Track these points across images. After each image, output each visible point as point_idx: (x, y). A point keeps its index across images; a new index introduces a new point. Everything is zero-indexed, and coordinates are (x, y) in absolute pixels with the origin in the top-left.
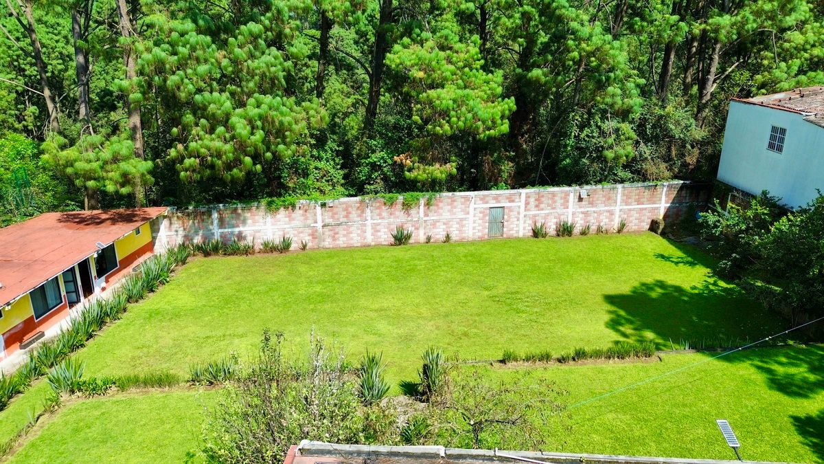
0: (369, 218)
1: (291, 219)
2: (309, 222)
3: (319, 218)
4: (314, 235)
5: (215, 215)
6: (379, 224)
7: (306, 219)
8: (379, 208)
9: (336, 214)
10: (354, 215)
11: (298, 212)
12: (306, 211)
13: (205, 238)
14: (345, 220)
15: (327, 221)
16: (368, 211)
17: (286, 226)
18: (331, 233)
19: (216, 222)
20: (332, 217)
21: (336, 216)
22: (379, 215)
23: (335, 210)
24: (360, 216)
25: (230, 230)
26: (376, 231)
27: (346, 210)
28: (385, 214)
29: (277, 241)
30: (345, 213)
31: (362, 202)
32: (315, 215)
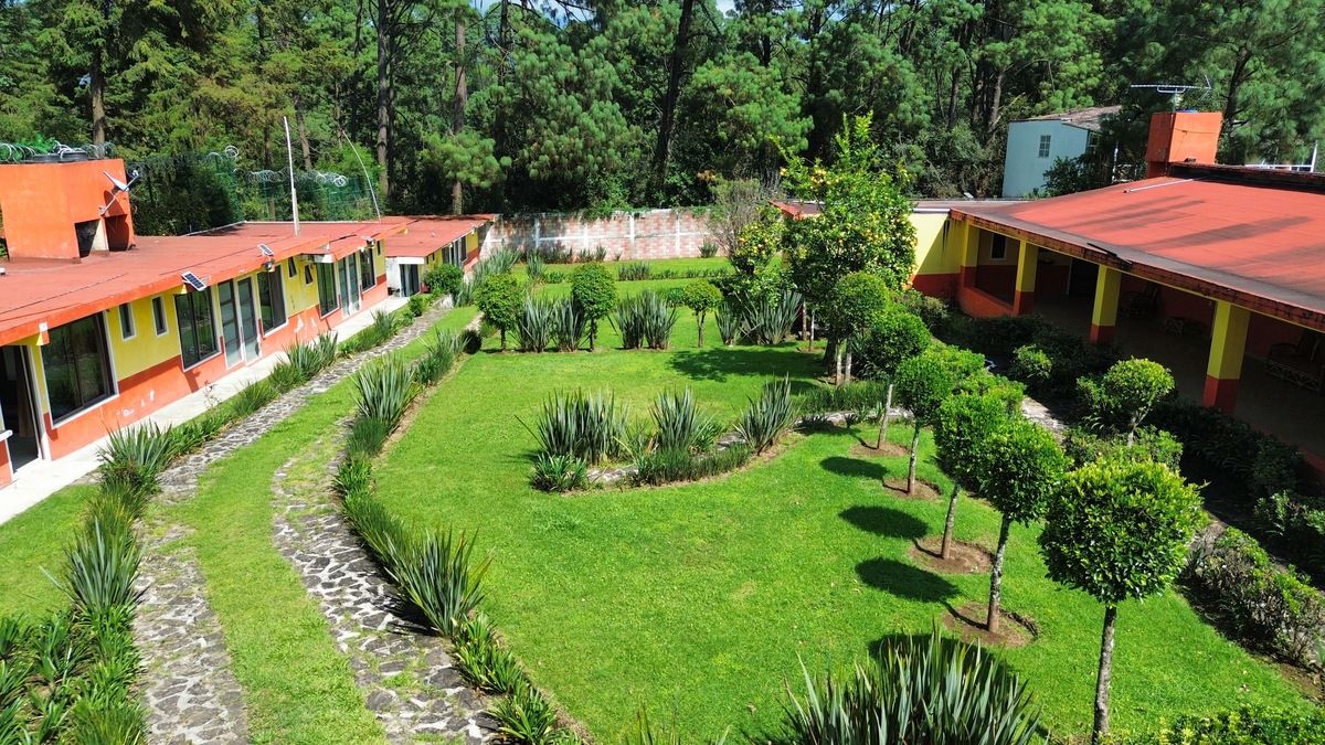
0: (678, 230)
1: (606, 230)
2: (623, 232)
3: (632, 229)
4: (626, 246)
5: (538, 224)
6: (687, 237)
7: (620, 230)
8: (687, 220)
9: (648, 225)
10: (664, 228)
11: (613, 223)
12: (620, 221)
13: (526, 246)
14: (655, 231)
15: (640, 232)
16: (678, 223)
17: (602, 237)
18: (643, 245)
19: (538, 231)
20: (644, 229)
21: (648, 228)
22: (688, 227)
23: (647, 221)
24: (670, 228)
25: (550, 239)
26: (684, 244)
27: (657, 221)
28: (693, 227)
29: (593, 251)
30: (656, 225)
31: (672, 213)
32: (628, 226)
